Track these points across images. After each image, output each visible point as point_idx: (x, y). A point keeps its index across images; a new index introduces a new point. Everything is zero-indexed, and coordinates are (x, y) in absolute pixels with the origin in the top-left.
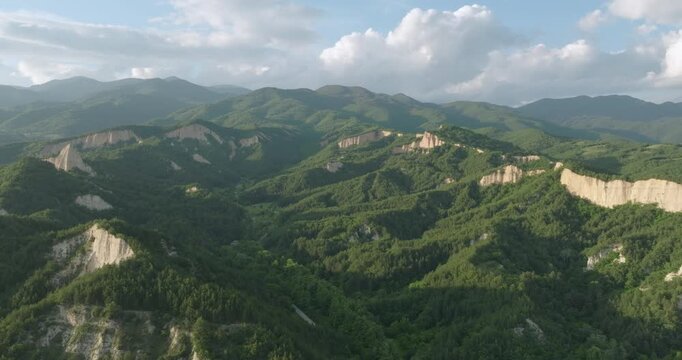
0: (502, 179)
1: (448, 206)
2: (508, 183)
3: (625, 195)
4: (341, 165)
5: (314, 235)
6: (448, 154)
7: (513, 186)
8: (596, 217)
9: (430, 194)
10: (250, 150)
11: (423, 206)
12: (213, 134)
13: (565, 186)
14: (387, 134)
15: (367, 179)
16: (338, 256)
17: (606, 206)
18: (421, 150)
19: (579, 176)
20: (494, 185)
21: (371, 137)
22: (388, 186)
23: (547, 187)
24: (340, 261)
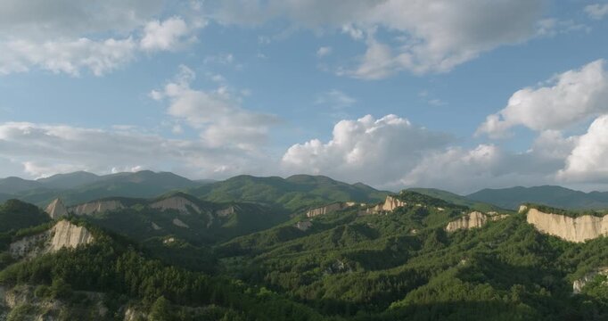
0: (468, 224)
1: (417, 248)
2: (473, 228)
3: (595, 229)
4: (310, 225)
5: (288, 269)
6: (411, 213)
7: (479, 230)
8: (570, 251)
9: (399, 238)
10: (225, 219)
11: (394, 248)
12: (193, 205)
13: (532, 225)
14: (351, 204)
15: (337, 231)
16: (312, 285)
17: (577, 242)
18: (384, 212)
19: (546, 215)
20: (460, 230)
21: (337, 207)
22: (357, 237)
23: (515, 227)
24: (315, 289)
